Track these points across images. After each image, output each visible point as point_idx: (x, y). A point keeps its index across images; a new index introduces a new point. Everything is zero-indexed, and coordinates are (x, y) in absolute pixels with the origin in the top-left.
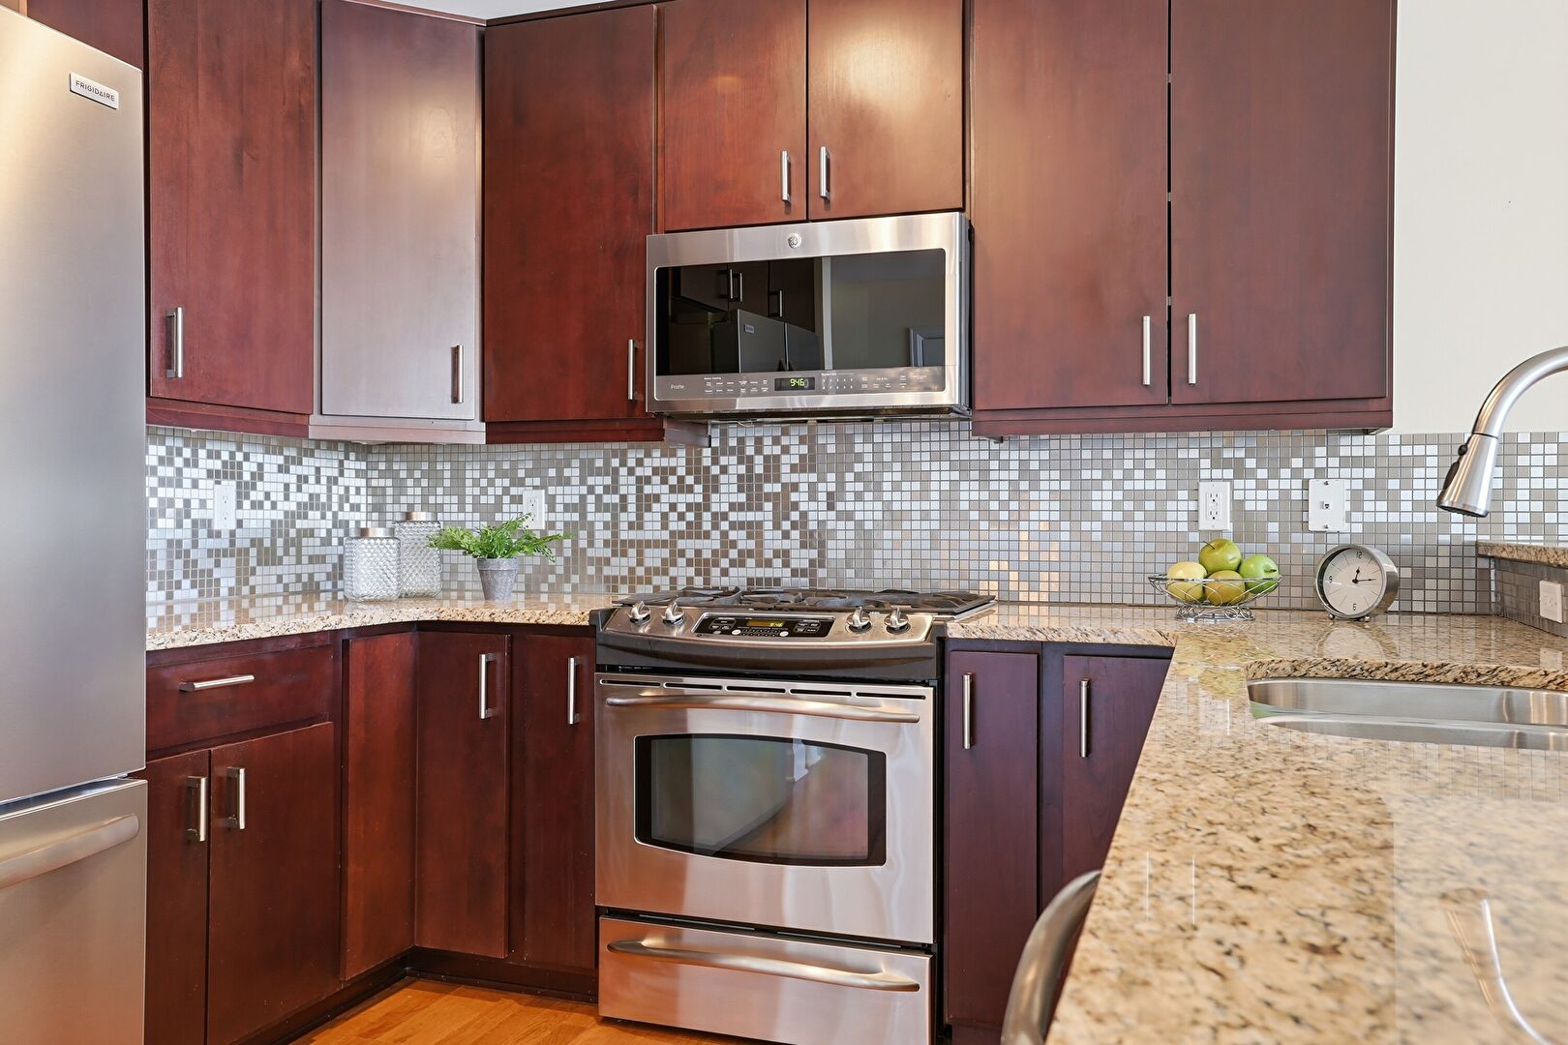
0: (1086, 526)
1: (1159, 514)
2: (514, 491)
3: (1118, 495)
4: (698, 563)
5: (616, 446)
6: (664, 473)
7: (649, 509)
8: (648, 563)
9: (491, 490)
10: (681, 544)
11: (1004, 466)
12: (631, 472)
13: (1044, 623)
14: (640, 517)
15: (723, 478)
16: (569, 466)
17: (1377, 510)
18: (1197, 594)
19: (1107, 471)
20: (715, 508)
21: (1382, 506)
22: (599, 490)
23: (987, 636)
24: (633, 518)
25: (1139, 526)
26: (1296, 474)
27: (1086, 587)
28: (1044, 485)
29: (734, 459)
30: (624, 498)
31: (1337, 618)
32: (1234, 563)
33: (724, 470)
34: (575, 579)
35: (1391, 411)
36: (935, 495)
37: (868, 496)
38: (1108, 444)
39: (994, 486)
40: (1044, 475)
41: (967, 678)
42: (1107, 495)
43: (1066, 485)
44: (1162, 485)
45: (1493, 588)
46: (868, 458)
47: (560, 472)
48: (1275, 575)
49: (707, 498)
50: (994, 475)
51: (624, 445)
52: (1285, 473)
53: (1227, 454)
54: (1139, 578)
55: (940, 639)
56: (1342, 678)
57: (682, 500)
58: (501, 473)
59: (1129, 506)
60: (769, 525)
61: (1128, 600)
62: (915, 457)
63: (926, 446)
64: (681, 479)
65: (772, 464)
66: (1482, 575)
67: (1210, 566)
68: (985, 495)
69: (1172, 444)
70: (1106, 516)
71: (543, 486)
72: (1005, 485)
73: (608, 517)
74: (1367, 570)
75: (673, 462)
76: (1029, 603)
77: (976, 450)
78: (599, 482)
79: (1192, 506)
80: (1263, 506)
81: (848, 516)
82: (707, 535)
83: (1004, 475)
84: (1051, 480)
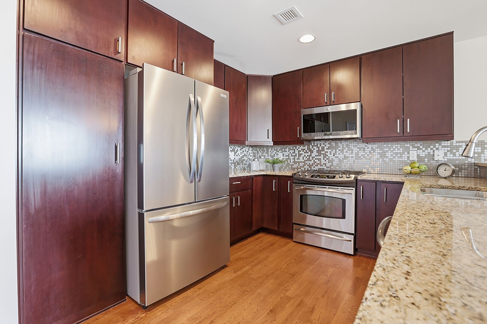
0: (385, 159)
1: (401, 157)
2: (277, 153)
3: (392, 153)
4: (309, 165)
5: (295, 145)
6: (303, 150)
7: (300, 156)
8: (300, 165)
9: (273, 153)
10: (306, 162)
11: (368, 148)
12: (297, 150)
13: (376, 177)
14: (299, 157)
15: (314, 151)
16: (286, 149)
17: (450, 156)
18: (409, 172)
19: (389, 149)
20: (312, 156)
21: (452, 155)
22: (292, 153)
23: (365, 179)
24: (298, 157)
25: (396, 159)
26: (431, 149)
27: (385, 171)
28: (376, 152)
29: (316, 147)
30: (296, 154)
31: (441, 177)
32: (418, 166)
33: (314, 149)
34: (288, 168)
35: (453, 136)
36: (354, 153)
37: (341, 154)
38: (390, 144)
39: (366, 152)
40: (376, 150)
41: (361, 186)
42: (390, 153)
43: (381, 151)
44: (402, 151)
45: (478, 172)
46: (341, 147)
47: (285, 150)
48: (427, 169)
49: (311, 154)
50: (366, 150)
51: (296, 145)
52: (429, 149)
53: (416, 145)
54: (396, 169)
55: (356, 179)
56: (441, 188)
57: (306, 154)
58: (275, 150)
59: (394, 155)
60: (322, 159)
61: (394, 173)
62: (350, 147)
63: (352, 145)
64: (306, 151)
65: (323, 148)
66: (476, 170)
67: (412, 167)
68: (364, 153)
69: (404, 144)
70: (389, 157)
71: (282, 152)
72: (368, 152)
73: (293, 157)
74: (448, 168)
75: (305, 148)
76: (373, 173)
77: (363, 145)
78: (292, 151)
79: (408, 155)
80: (424, 155)
81: (337, 157)
82: (311, 161)
83: (368, 150)
84: (378, 151)
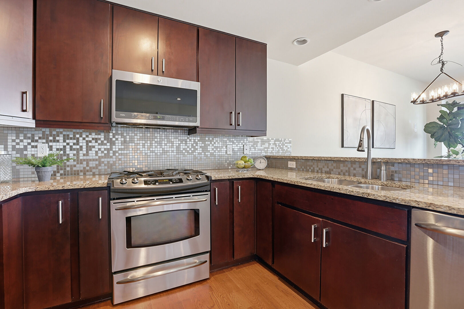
1: (220, 151)
2: (33, 144)
4: (108, 165)
7: (91, 150)
8: (91, 165)
9: (21, 143)
10: (103, 160)
12: (84, 139)
14: (87, 152)
15: (117, 142)
20: (114, 150)
21: (254, 149)
26: (242, 144)
28: (199, 145)
30: (81, 147)
32: (248, 160)
37: (159, 147)
44: (221, 145)
47: (54, 138)
49: (111, 147)
50: (188, 142)
53: (232, 140)
63: (173, 135)
64: (102, 141)
69: (222, 137)
71: (47, 142)
72: (190, 145)
73: (75, 152)
74: (262, 160)
77: (185, 137)
79: (226, 149)
80: (237, 149)
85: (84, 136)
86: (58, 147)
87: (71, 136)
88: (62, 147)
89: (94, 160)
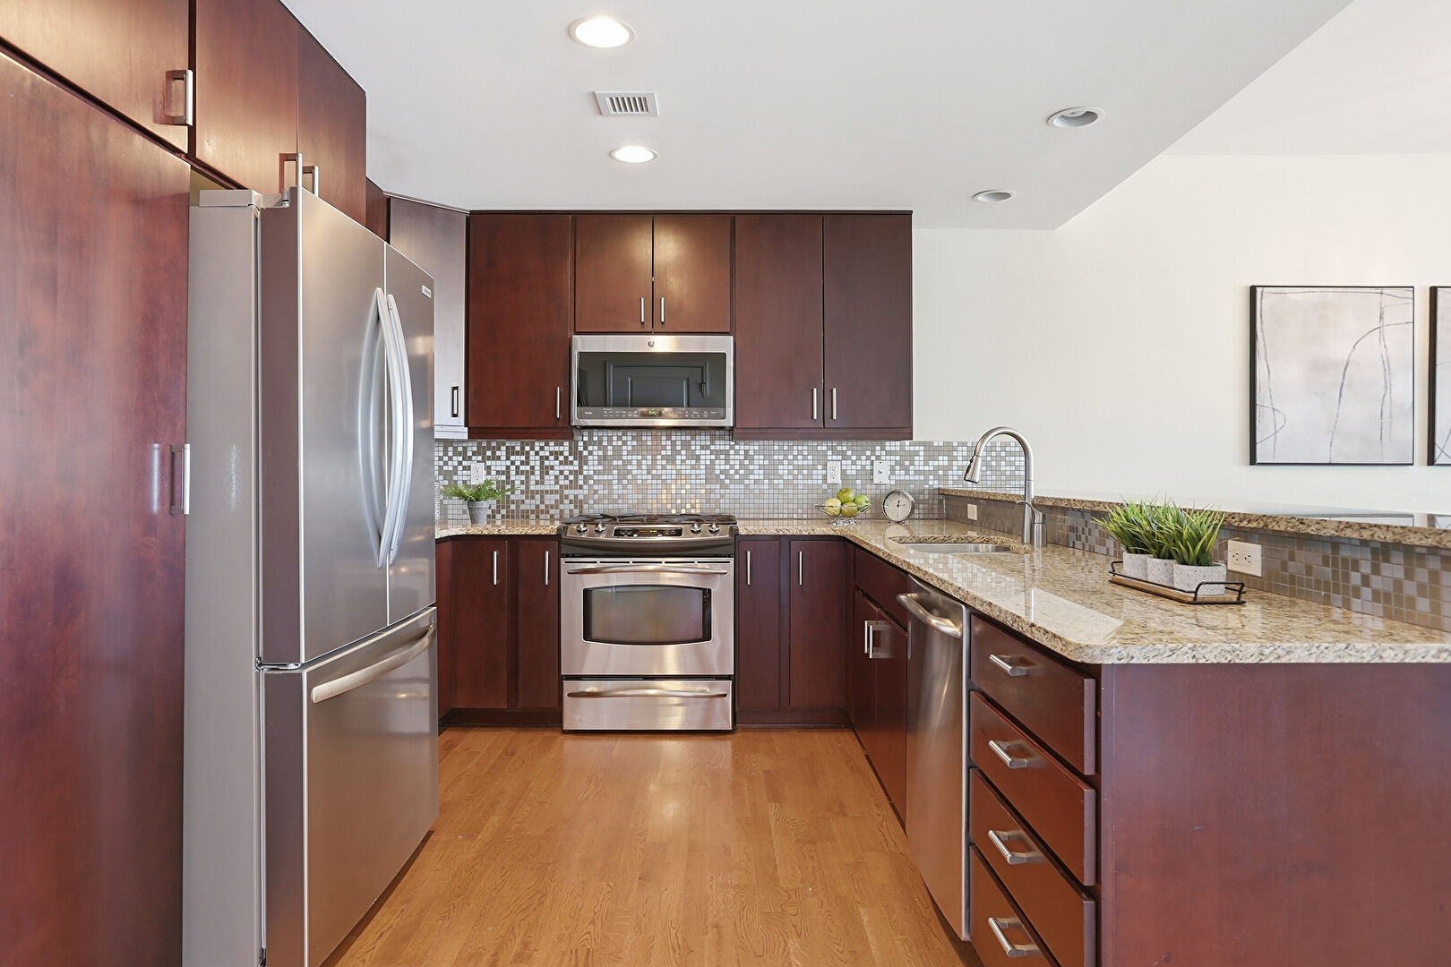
0: (776, 482)
1: (810, 476)
2: (465, 463)
3: (791, 467)
4: (576, 502)
5: (527, 439)
6: (556, 454)
7: (547, 473)
8: (547, 502)
9: (450, 463)
10: (566, 492)
11: (737, 453)
12: (537, 453)
13: (781, 528)
14: (542, 477)
15: (590, 458)
16: (499, 449)
17: (900, 475)
18: (838, 512)
19: (785, 456)
20: (585, 473)
21: (903, 472)
22: (518, 463)
23: (757, 533)
24: (538, 478)
25: (800, 482)
26: (868, 458)
28: (756, 462)
29: (596, 448)
30: (532, 468)
31: (890, 521)
32: (850, 498)
33: (591, 453)
34: (504, 512)
35: (911, 433)
36: (703, 467)
37: (669, 467)
38: (786, 444)
39: (732, 462)
40: (756, 457)
41: (749, 554)
42: (786, 467)
43: (767, 462)
44: (811, 463)
45: (945, 507)
46: (669, 448)
47: (494, 453)
48: (868, 504)
49: (581, 468)
50: (732, 457)
51: (533, 439)
52: (864, 458)
53: (839, 448)
54: (811, 506)
55: (734, 536)
57: (567, 468)
58: (456, 453)
59: (796, 472)
60: (615, 482)
62: (693, 448)
63: (698, 443)
64: (566, 458)
65: (618, 450)
66: (940, 502)
67: (843, 501)
68: (728, 467)
69: (815, 444)
70: (785, 477)
71: (484, 460)
72: (737, 462)
73: (523, 477)
74: (903, 501)
75: (561, 449)
77: (724, 445)
78: (518, 459)
79: (824, 472)
80: (854, 472)
81: (657, 477)
82: (581, 487)
83: (737, 457)
84: (759, 459)
85: (537, 449)
86: (499, 468)
87: (518, 448)
88: (504, 469)
89: (552, 492)
